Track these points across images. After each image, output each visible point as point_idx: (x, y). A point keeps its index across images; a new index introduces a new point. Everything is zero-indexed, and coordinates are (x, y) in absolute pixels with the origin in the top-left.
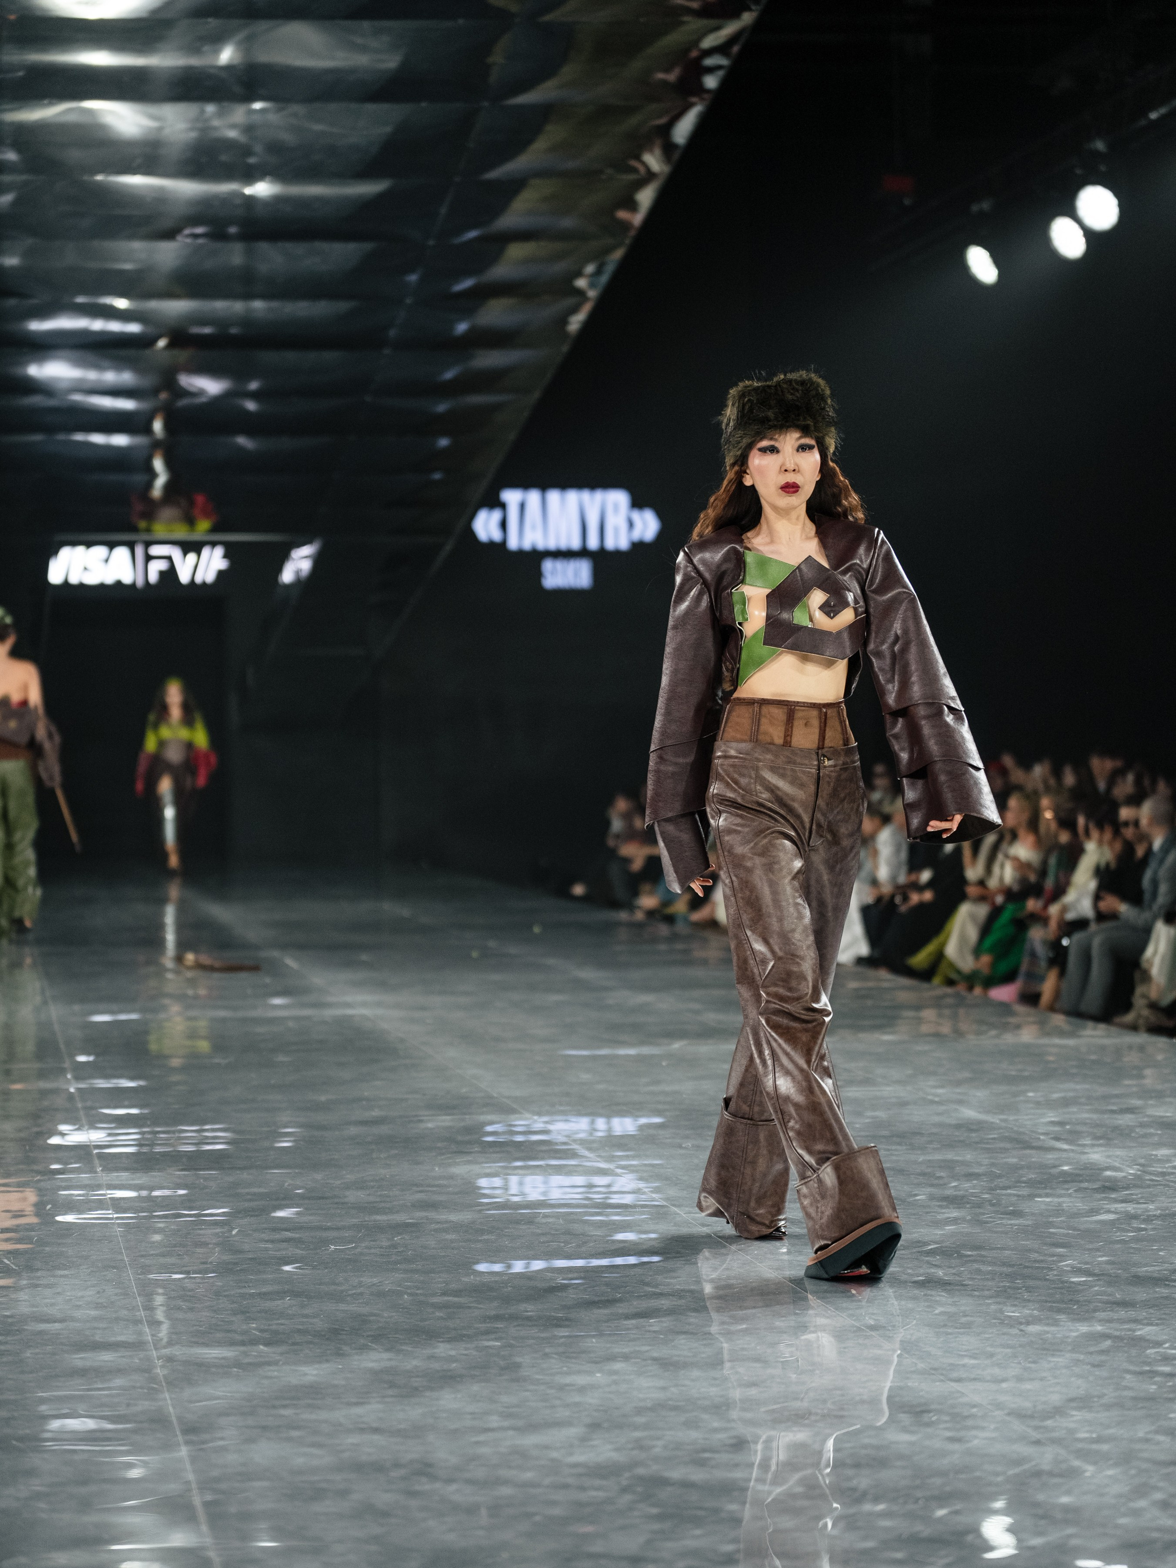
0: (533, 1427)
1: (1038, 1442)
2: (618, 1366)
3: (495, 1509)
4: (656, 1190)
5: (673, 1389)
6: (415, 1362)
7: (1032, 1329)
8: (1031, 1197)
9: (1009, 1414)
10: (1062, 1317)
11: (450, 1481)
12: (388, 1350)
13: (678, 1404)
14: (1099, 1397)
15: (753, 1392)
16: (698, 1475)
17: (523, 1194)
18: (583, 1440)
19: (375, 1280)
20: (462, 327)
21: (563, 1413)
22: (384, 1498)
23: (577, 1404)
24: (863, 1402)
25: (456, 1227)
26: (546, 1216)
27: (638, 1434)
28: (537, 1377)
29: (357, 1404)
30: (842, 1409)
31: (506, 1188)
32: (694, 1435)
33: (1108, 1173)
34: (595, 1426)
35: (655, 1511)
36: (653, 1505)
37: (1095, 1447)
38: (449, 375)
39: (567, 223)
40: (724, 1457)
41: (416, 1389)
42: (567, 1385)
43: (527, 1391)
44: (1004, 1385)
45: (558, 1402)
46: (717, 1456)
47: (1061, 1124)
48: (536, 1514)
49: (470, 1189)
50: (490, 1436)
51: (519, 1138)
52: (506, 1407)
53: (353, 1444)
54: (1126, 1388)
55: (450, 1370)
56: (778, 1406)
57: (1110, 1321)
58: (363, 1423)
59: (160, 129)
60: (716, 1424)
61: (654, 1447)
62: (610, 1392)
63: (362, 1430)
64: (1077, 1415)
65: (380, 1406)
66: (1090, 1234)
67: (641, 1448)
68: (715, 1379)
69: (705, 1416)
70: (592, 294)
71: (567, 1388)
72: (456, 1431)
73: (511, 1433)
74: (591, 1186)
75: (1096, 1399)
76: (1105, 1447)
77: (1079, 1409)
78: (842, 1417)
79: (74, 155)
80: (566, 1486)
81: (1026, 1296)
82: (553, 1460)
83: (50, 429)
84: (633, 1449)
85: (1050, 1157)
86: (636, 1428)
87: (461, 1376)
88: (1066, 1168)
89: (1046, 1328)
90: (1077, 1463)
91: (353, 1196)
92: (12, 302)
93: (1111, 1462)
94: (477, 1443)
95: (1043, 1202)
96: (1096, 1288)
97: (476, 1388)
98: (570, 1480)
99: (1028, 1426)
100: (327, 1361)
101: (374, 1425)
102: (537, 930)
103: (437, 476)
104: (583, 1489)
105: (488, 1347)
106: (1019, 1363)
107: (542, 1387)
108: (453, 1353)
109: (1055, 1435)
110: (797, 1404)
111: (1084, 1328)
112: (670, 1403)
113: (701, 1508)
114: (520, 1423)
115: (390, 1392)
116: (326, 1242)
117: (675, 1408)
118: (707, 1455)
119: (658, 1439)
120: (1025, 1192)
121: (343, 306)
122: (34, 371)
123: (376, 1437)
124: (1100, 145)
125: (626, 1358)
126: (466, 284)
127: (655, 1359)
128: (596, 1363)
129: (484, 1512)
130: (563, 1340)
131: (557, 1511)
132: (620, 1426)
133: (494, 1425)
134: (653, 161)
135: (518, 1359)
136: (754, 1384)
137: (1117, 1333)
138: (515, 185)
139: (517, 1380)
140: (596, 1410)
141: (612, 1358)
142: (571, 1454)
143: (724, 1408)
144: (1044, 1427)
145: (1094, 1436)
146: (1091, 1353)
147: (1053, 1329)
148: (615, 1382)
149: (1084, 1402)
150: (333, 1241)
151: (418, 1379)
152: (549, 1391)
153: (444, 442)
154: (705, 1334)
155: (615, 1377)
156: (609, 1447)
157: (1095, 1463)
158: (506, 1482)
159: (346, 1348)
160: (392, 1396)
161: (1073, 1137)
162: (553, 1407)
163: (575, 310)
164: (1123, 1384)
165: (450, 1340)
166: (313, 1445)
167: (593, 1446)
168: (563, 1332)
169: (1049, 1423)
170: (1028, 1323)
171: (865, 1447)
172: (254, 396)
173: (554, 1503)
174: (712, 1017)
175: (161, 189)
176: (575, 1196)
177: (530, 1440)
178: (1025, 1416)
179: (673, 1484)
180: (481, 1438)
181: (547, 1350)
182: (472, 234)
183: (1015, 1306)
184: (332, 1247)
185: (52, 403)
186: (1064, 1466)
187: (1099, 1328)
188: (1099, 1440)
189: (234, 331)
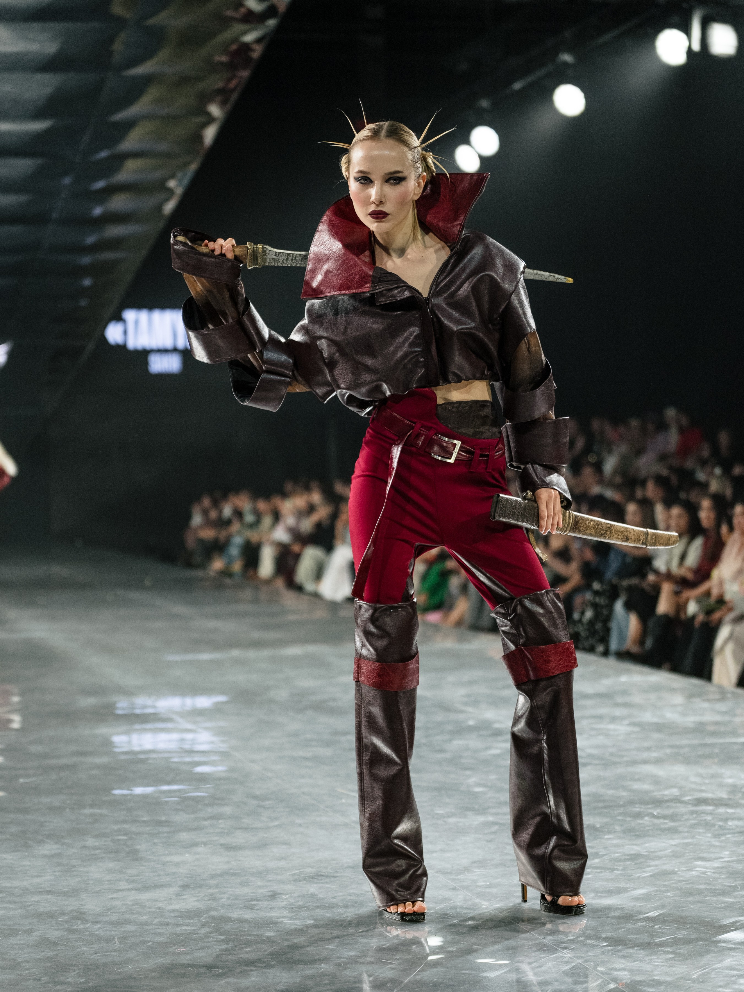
0: (146, 888)
1: (454, 889)
2: (201, 849)
3: (123, 939)
4: (223, 742)
5: (233, 863)
6: (73, 850)
7: (451, 820)
8: (450, 741)
9: (437, 872)
10: (469, 813)
11: (96, 922)
12: (57, 843)
13: (235, 872)
14: (491, 860)
15: (282, 863)
16: (248, 915)
17: (140, 745)
18: (178, 895)
19: (48, 800)
20: (98, 211)
21: (165, 879)
22: (54, 934)
23: (174, 873)
24: (349, 867)
25: (98, 767)
26: (154, 759)
27: (211, 891)
28: (150, 857)
29: (37, 876)
30: (337, 872)
31: (129, 742)
32: (246, 890)
33: (497, 726)
34: (185, 887)
35: (222, 937)
36: (221, 934)
37: (488, 890)
38: (91, 240)
40: (265, 903)
41: (74, 866)
42: (168, 862)
43: (143, 866)
44: (434, 855)
45: (162, 873)
46: (260, 903)
47: (468, 696)
48: (149, 942)
49: (107, 743)
50: (120, 894)
51: (138, 711)
52: (130, 876)
53: (35, 901)
54: (507, 854)
55: (95, 855)
56: (298, 871)
57: (498, 814)
58: (41, 888)
60: (259, 884)
61: (222, 898)
62: (195, 866)
63: (41, 893)
64: (478, 871)
65: (52, 878)
66: (486, 762)
67: (214, 899)
68: (259, 856)
69: (253, 879)
70: (179, 191)
71: (168, 864)
72: (99, 892)
73: (133, 892)
74: (182, 740)
75: (489, 862)
76: (494, 890)
77: (479, 867)
78: (336, 877)
80: (168, 924)
81: (447, 800)
82: (159, 908)
84: (209, 900)
85: (461, 717)
86: (211, 887)
87: (102, 858)
88: (471, 723)
89: (459, 820)
90: (477, 900)
91: (35, 749)
93: (498, 899)
94: (112, 898)
95: (458, 743)
96: (489, 795)
97: (111, 865)
98: (169, 920)
99: (448, 879)
100: (18, 851)
101: (48, 889)
102: (148, 582)
103: (83, 303)
104: (177, 925)
105: (119, 840)
106: (444, 841)
107: (152, 864)
108: (97, 844)
109: (464, 884)
110: (309, 870)
111: (481, 819)
112: (232, 871)
113: (251, 935)
114: (139, 886)
115: (58, 869)
116: (17, 777)
117: (235, 874)
118: (254, 903)
119: (224, 893)
120: (446, 737)
121: (24, 198)
123: (49, 897)
124: (485, 103)
125: (205, 844)
126: (100, 185)
127: (222, 845)
128: (185, 848)
129: (116, 940)
130: (165, 835)
131: (162, 939)
132: (201, 887)
133: (123, 887)
134: (215, 110)
135: (138, 847)
136: (282, 859)
137: (501, 822)
138: (130, 125)
139: (136, 860)
140: (187, 877)
141: (196, 845)
142: (171, 904)
143: (264, 873)
144: (458, 879)
145: (488, 883)
146: (486, 834)
147: (463, 820)
148: (198, 860)
149: (482, 864)
150: (23, 776)
151: (75, 861)
152: (157, 866)
153: (87, 282)
154: (252, 828)
155: (198, 856)
156: (195, 899)
157: (489, 900)
158: (130, 922)
159: (31, 843)
160: (59, 871)
161: (475, 703)
162: (159, 875)
163: (167, 200)
164: (505, 852)
165: (95, 836)
166: (10, 902)
167: (184, 899)
168: (166, 829)
169: (461, 877)
170: (449, 817)
171: (350, 895)
173: (160, 934)
174: (256, 635)
176: (173, 746)
177: (145, 896)
178: (447, 873)
179: (232, 921)
180: (114, 896)
181: (156, 841)
182: (103, 154)
183: (440, 807)
184: (21, 780)
186: (470, 903)
187: (491, 818)
188: (490, 886)
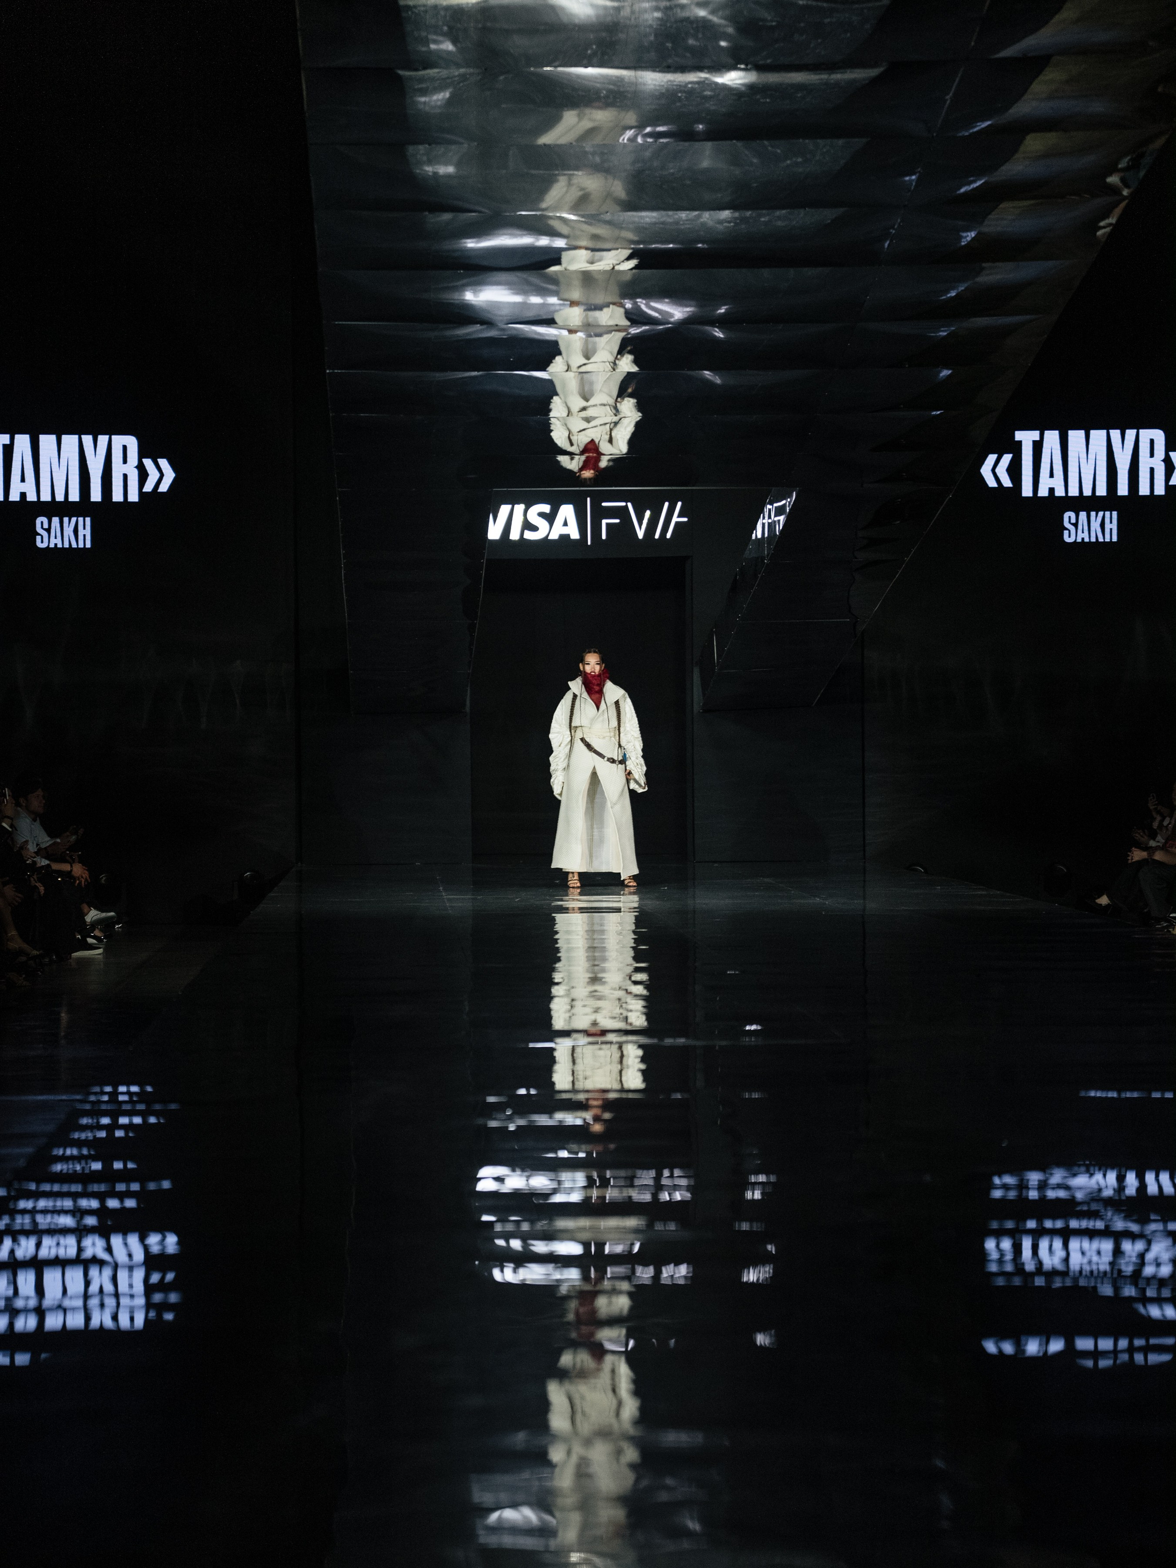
20: (968, 236)
38: (953, 293)
39: (1097, 107)
59: (618, 9)
70: (1125, 192)
79: (519, 43)
83: (488, 365)
92: (446, 216)
103: (937, 413)
121: (828, 215)
122: (469, 296)
126: (975, 184)
138: (1037, 63)
153: (944, 373)
163: (1105, 212)
172: (722, 322)
175: (620, 80)
182: (983, 125)
185: (492, 333)
189: (700, 245)
